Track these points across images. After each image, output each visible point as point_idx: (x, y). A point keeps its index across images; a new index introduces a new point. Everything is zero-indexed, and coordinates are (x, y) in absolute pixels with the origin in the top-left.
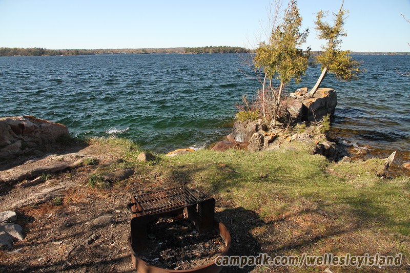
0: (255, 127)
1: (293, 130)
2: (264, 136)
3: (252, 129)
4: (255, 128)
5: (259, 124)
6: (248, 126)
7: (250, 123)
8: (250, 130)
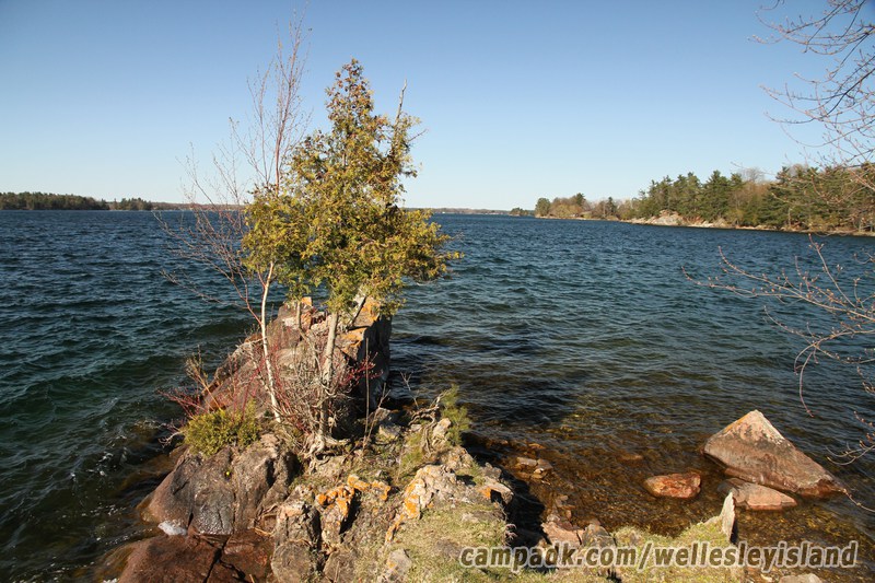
0: (264, 470)
1: (375, 453)
2: (320, 509)
3: (254, 478)
4: (263, 474)
5: (274, 456)
6: (237, 470)
7: (241, 458)
8: (249, 486)
